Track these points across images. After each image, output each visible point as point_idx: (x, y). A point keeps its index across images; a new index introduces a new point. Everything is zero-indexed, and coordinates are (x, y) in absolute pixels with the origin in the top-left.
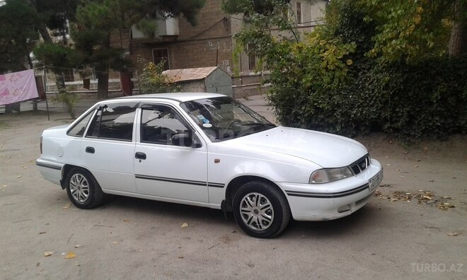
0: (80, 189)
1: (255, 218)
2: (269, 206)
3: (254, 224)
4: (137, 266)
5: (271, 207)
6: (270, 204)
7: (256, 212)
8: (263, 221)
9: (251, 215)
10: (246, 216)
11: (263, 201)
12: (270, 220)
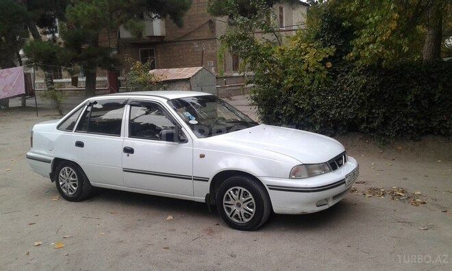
0: (68, 181)
1: (237, 211)
2: (251, 199)
3: (237, 217)
4: (124, 256)
5: (253, 201)
6: (252, 197)
7: (239, 205)
8: (245, 214)
9: (234, 208)
10: (229, 209)
11: (245, 194)
12: (252, 213)
